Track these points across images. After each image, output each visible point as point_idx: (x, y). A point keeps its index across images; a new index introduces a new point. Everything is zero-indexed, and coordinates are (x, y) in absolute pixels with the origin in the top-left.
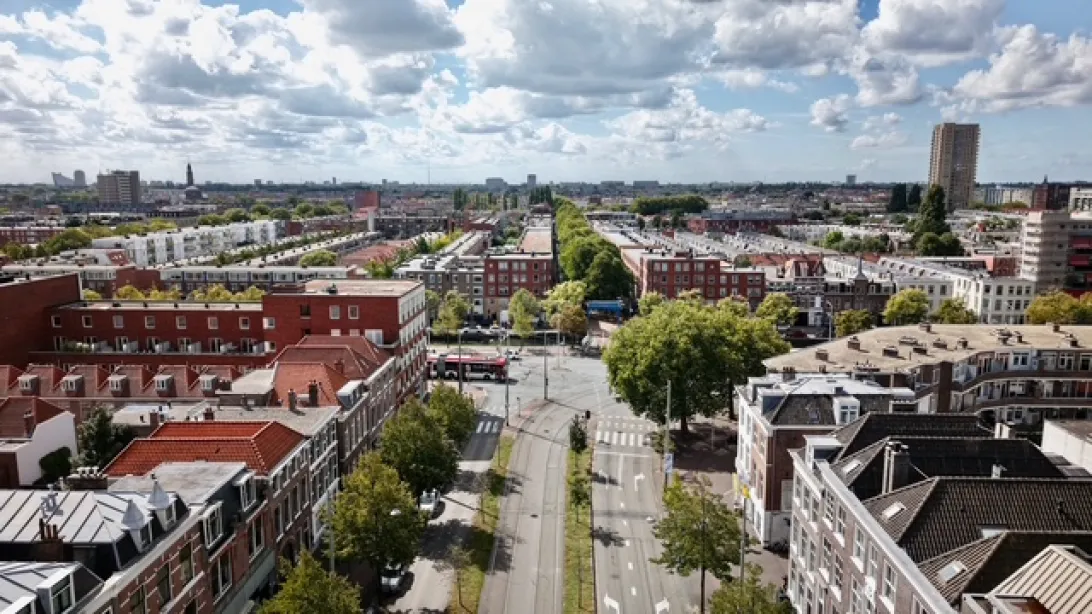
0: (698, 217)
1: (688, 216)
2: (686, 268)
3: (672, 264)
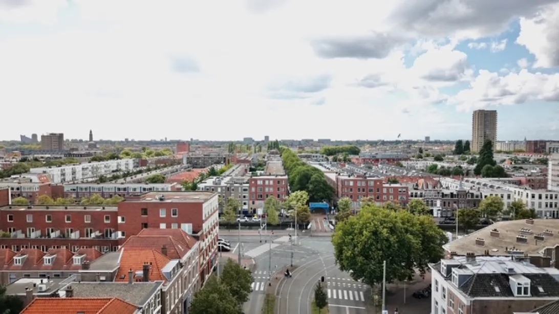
0: (357, 157)
1: (351, 156)
2: (364, 184)
3: (355, 181)
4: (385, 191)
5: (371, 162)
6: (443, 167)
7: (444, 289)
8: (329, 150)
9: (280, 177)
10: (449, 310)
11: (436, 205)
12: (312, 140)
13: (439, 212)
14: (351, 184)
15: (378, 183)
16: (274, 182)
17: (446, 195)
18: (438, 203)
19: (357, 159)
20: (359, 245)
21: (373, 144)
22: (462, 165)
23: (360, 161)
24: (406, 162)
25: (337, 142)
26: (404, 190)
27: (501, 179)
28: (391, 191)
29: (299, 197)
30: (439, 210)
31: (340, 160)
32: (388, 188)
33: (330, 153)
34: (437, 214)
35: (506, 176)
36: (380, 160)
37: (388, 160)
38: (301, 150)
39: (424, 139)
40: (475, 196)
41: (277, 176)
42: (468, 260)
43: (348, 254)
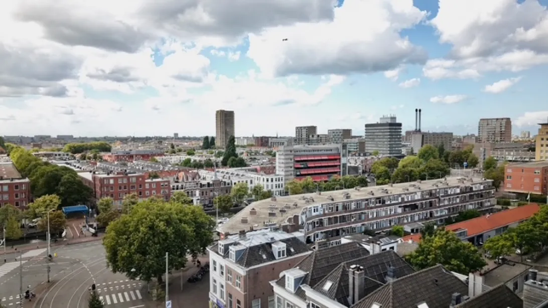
0: (110, 154)
1: (102, 154)
2: (125, 181)
3: (115, 179)
4: (147, 186)
5: (125, 159)
6: (195, 161)
7: (222, 267)
8: (74, 147)
9: (17, 181)
10: (227, 284)
11: (195, 195)
12: (49, 137)
13: (199, 201)
14: (112, 182)
15: (140, 179)
16: (9, 187)
17: (204, 185)
18: (197, 193)
19: (109, 156)
20: (135, 242)
21: (124, 140)
22: (211, 158)
23: (113, 158)
24: (161, 157)
25: (80, 138)
26: (166, 184)
27: (243, 168)
28: (154, 186)
29: (48, 202)
30: (198, 199)
31: (89, 158)
32: (150, 184)
33: (75, 150)
34: (197, 203)
35: (246, 165)
36: (134, 156)
37: (143, 156)
38: (36, 148)
39: (172, 136)
40: (227, 184)
41: (12, 179)
42: (240, 237)
43: (124, 254)
